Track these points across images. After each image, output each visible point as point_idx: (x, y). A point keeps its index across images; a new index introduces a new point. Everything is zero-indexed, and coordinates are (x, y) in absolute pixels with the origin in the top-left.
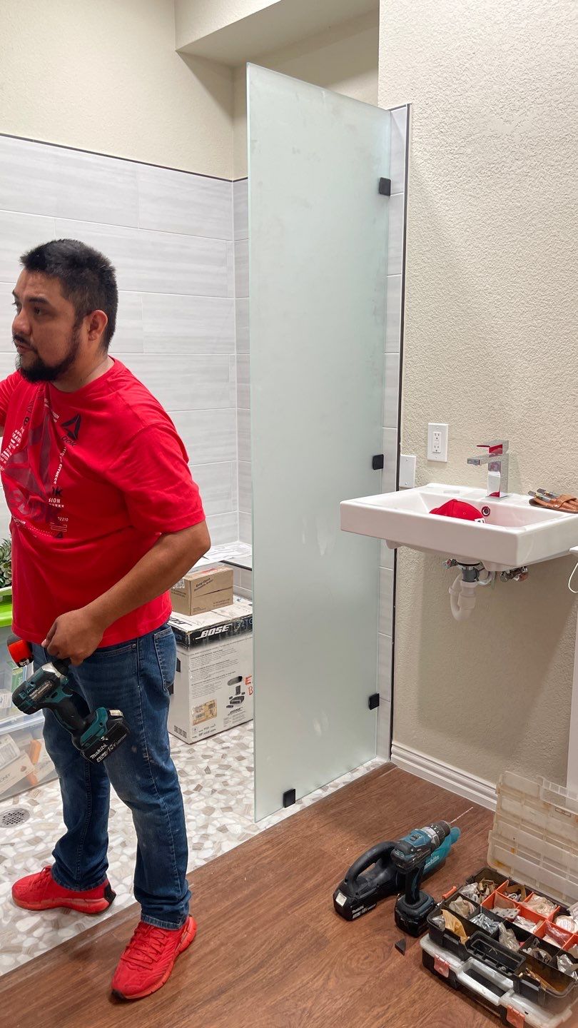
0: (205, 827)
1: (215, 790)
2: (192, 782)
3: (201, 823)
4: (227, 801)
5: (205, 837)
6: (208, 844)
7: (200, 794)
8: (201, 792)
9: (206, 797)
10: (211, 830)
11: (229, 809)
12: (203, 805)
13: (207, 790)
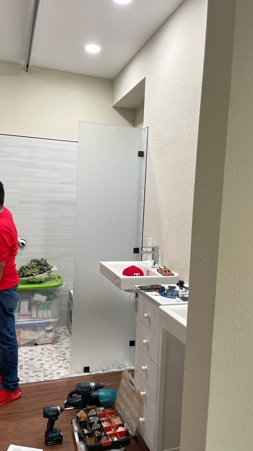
0: (54, 371)
1: (68, 362)
2: (65, 357)
3: (54, 370)
4: (69, 366)
5: (51, 374)
6: (50, 376)
7: (63, 362)
8: (64, 361)
9: (64, 363)
10: (55, 373)
11: (67, 368)
12: (61, 365)
13: (66, 361)
